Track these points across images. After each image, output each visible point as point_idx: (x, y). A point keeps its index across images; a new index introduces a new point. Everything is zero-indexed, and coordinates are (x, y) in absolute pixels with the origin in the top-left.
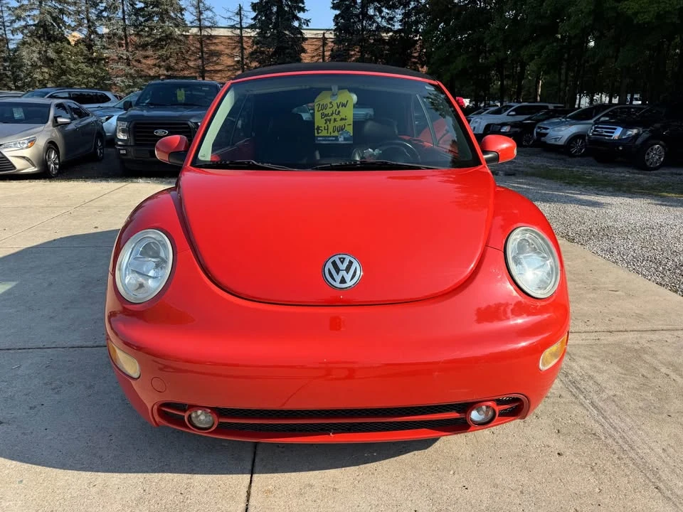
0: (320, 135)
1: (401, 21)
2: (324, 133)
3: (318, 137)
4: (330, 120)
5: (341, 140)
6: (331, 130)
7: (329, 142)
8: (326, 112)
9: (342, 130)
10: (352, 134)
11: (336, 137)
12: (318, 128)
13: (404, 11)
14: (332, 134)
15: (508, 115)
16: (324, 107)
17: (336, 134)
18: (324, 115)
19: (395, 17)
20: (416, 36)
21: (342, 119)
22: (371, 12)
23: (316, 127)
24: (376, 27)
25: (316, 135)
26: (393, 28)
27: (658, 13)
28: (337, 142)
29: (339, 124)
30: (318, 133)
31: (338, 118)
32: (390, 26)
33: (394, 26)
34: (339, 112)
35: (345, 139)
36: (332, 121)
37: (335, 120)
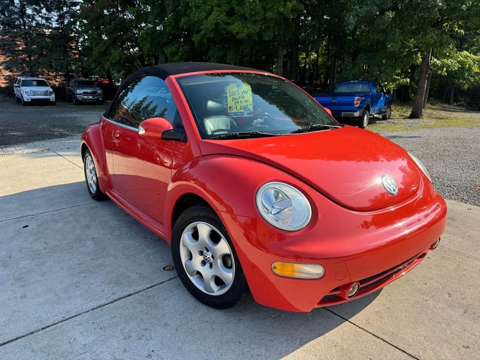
0: (231, 112)
1: (57, 21)
2: (235, 110)
3: (230, 113)
4: (238, 102)
5: (246, 115)
6: (239, 108)
7: (238, 116)
8: (235, 97)
9: (246, 108)
10: (252, 110)
11: (242, 113)
12: (230, 108)
13: (58, 14)
14: (240, 111)
15: (162, 93)
16: (234, 94)
17: (242, 111)
18: (234, 99)
19: (52, 17)
20: (72, 34)
21: (245, 101)
22: (29, 11)
23: (229, 107)
24: (36, 24)
25: (229, 112)
26: (50, 25)
27: (248, 34)
28: (242, 116)
29: (243, 104)
30: (230, 111)
31: (243, 100)
32: (48, 24)
33: (52, 24)
34: (243, 97)
35: (248, 114)
36: (240, 102)
37: (241, 102)
